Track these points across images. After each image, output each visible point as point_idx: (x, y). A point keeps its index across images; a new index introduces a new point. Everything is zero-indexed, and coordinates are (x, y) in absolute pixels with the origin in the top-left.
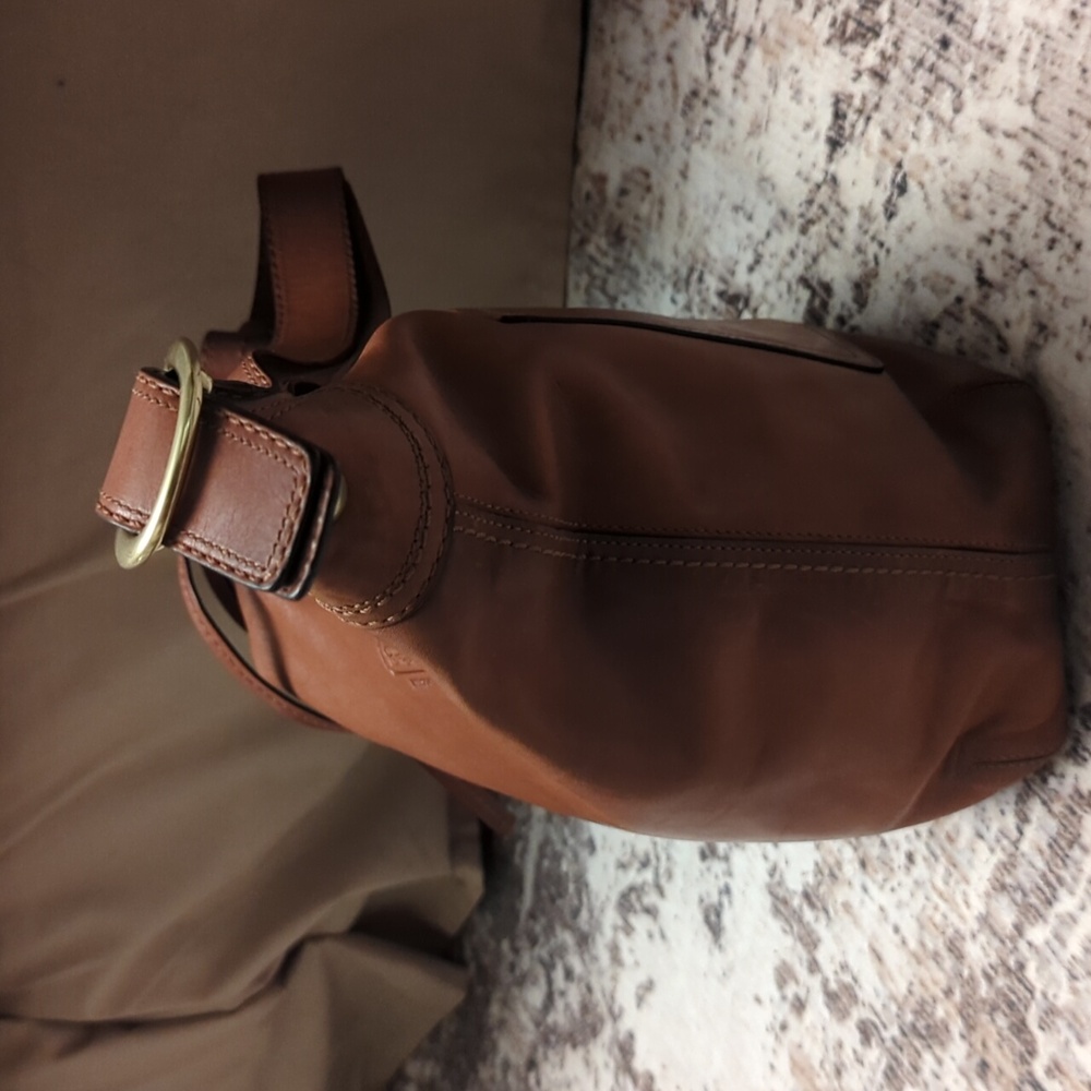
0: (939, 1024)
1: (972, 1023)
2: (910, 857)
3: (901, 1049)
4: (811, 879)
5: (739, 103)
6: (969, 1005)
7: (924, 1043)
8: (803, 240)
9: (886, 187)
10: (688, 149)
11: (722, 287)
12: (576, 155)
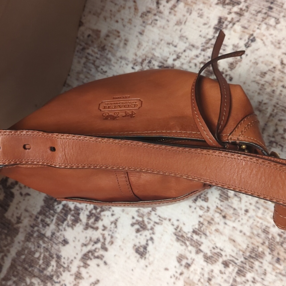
0: (261, 253)
1: (273, 249)
2: (247, 211)
3: (245, 264)
4: (197, 227)
5: (172, 16)
6: (272, 245)
7: (255, 259)
8: (203, 53)
9: (245, 40)
10: (145, 27)
11: (161, 64)
12: (81, 24)
